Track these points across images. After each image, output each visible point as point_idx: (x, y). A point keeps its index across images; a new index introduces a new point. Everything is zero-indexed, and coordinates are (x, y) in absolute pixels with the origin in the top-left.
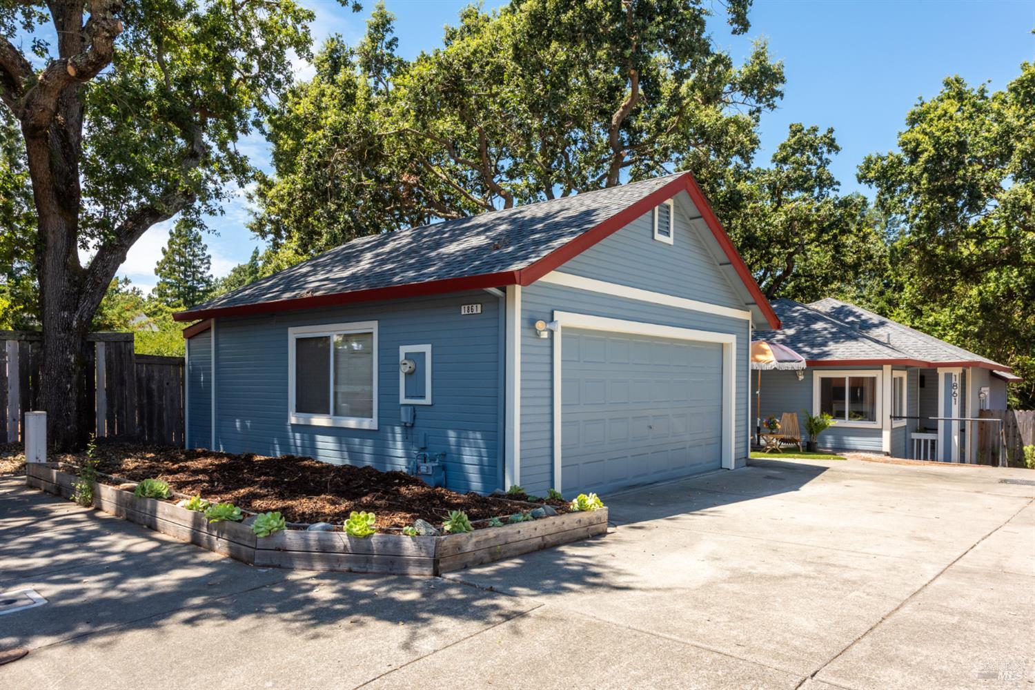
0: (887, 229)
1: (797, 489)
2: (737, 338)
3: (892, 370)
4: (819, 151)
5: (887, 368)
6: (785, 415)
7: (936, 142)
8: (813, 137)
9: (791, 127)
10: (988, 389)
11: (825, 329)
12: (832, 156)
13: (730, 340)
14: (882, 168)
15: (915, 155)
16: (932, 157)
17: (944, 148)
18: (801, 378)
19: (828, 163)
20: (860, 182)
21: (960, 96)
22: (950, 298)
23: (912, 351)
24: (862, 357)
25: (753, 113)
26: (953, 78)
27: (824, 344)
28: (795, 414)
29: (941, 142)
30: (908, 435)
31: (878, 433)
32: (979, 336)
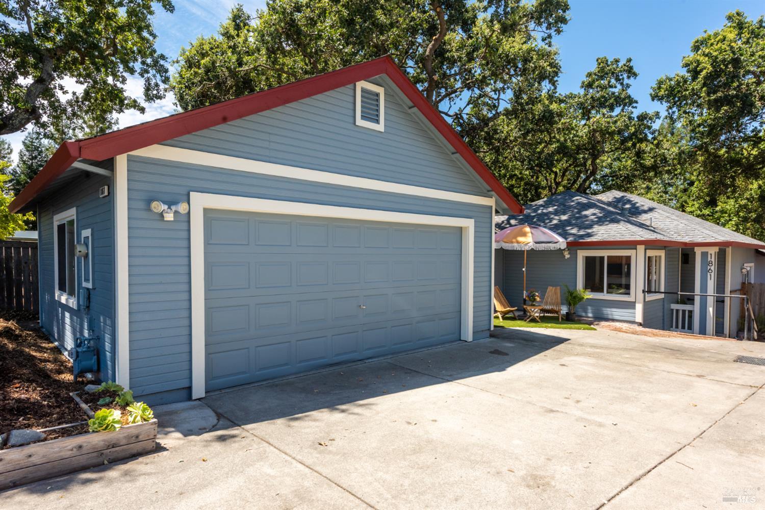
0: (691, 142)
1: (504, 370)
2: (475, 222)
3: (645, 249)
4: (621, 77)
5: (641, 248)
6: (550, 288)
7: (714, 61)
8: (614, 66)
9: (597, 60)
10: (752, 264)
11: (594, 214)
12: (631, 81)
13: (469, 224)
14: (670, 87)
15: (695, 73)
16: (710, 73)
17: (720, 65)
18: (567, 256)
19: (629, 87)
20: (653, 100)
21: (740, 26)
22: (734, 192)
23: (672, 233)
24: (618, 238)
25: (545, 39)
26: (734, 12)
27: (590, 227)
28: (559, 288)
29: (718, 60)
30: (666, 306)
31: (631, 305)
32: (757, 220)
